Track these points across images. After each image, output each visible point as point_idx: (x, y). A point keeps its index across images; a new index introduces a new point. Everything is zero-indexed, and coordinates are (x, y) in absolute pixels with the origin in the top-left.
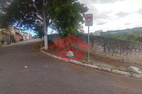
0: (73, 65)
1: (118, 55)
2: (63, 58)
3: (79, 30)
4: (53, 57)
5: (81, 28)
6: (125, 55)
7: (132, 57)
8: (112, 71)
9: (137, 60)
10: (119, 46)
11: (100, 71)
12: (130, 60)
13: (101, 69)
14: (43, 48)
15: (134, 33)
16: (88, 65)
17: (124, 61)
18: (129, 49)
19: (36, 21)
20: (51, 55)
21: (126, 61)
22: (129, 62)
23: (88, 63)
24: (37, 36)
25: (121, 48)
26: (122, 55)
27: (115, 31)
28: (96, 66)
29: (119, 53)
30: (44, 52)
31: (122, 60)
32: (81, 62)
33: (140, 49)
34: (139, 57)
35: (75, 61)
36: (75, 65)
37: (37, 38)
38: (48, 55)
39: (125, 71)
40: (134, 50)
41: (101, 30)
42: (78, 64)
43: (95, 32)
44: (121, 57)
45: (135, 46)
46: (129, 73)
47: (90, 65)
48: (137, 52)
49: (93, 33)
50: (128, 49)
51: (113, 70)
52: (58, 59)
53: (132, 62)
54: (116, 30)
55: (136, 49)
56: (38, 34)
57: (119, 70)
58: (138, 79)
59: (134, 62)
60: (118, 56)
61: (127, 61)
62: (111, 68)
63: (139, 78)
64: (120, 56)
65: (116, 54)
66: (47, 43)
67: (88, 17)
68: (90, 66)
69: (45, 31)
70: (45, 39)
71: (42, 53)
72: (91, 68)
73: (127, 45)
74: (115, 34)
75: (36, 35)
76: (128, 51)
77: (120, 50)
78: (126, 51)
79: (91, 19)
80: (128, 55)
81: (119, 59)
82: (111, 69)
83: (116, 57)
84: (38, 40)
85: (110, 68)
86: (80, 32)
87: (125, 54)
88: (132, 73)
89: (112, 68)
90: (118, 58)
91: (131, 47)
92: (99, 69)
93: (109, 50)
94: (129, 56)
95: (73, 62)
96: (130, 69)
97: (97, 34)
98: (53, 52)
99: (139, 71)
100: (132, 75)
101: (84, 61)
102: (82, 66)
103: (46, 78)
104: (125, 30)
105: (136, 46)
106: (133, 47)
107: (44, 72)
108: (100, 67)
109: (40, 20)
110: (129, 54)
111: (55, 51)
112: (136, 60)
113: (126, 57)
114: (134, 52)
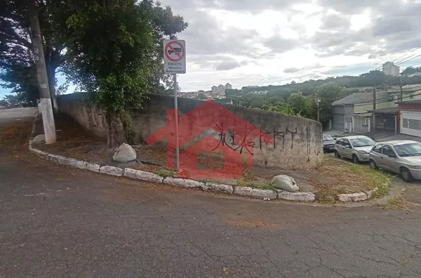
0: (133, 183)
2: (103, 168)
3: (164, 83)
4: (72, 164)
5: (169, 76)
6: (270, 149)
7: (286, 153)
8: (234, 191)
10: (257, 126)
11: (205, 194)
12: (282, 160)
13: (209, 189)
14: (37, 139)
15: (303, 95)
16: (175, 179)
17: (270, 164)
18: (278, 133)
19: (9, 48)
20: (63, 158)
21: (272, 165)
22: (280, 165)
23: (175, 176)
24: (15, 97)
26: (264, 150)
27: (264, 88)
28: (196, 182)
30: (39, 152)
31: (263, 163)
32: (155, 175)
33: (302, 134)
34: (302, 153)
35: (139, 173)
36: (139, 184)
37: (16, 106)
38: (55, 161)
39: (264, 188)
40: (289, 136)
41: (228, 84)
42: (148, 181)
43: (211, 90)
44: (262, 154)
45: (292, 125)
46: (271, 191)
47: (181, 179)
48: (297, 140)
49: (206, 92)
50: (276, 134)
51: (237, 188)
52: (88, 171)
53: (286, 166)
54: (266, 85)
55: (293, 134)
56: (19, 90)
57: (252, 186)
58: (288, 203)
59: (290, 164)
61: (276, 165)
62: (234, 182)
63: (292, 201)
64: (258, 154)
66: (52, 123)
67: (171, 48)
68: (182, 184)
69: (43, 83)
70: (46, 108)
71: (35, 155)
72: (183, 187)
73: (274, 124)
74: (263, 95)
75: (15, 94)
76: (276, 139)
79: (181, 54)
80: (276, 148)
81: (258, 160)
82: (234, 186)
84: (23, 112)
85: (231, 183)
86: (168, 88)
87: (271, 146)
88: (279, 191)
89: (236, 184)
90: (255, 157)
91: (282, 129)
92: (202, 190)
94: (279, 152)
95: (135, 175)
96: (276, 181)
97: (217, 94)
98: (71, 150)
99: (294, 184)
100: (277, 196)
101: (167, 169)
102: (160, 183)
103: (40, 226)
104: (288, 85)
105: (295, 125)
106: (287, 129)
107: (34, 212)
108: (207, 184)
109: (26, 44)
110: (279, 147)
111: (80, 148)
112: (295, 159)
113: (272, 153)
114: (291, 142)
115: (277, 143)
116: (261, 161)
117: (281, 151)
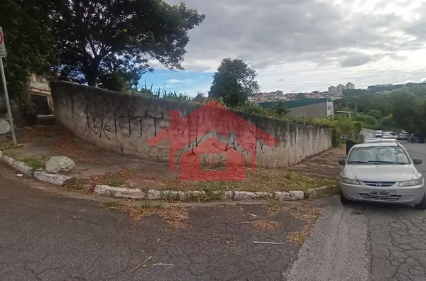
1: (111, 135)
6: (125, 135)
7: (145, 141)
8: (12, 165)
9: (164, 151)
10: (112, 109)
12: (140, 149)
17: (125, 151)
18: (134, 118)
21: (129, 152)
22: (137, 154)
25: (115, 115)
26: (119, 135)
29: (113, 128)
31: (119, 149)
40: (150, 121)
41: (349, 83)
43: (327, 90)
44: (118, 140)
45: (156, 110)
48: (165, 128)
49: (321, 93)
50: (131, 118)
53: (146, 156)
55: (156, 120)
59: (152, 154)
60: (111, 137)
61: (133, 153)
64: (114, 139)
65: (106, 132)
73: (129, 107)
76: (131, 125)
77: (113, 122)
78: (127, 125)
80: (133, 135)
81: (114, 146)
83: (106, 140)
87: (126, 131)
90: (111, 142)
91: (139, 113)
93: (94, 121)
94: (135, 138)
97: (331, 95)
106: (146, 114)
110: (136, 133)
112: (160, 149)
113: (127, 139)
114: (153, 129)
115: (133, 129)
116: (117, 147)
117: (138, 137)
